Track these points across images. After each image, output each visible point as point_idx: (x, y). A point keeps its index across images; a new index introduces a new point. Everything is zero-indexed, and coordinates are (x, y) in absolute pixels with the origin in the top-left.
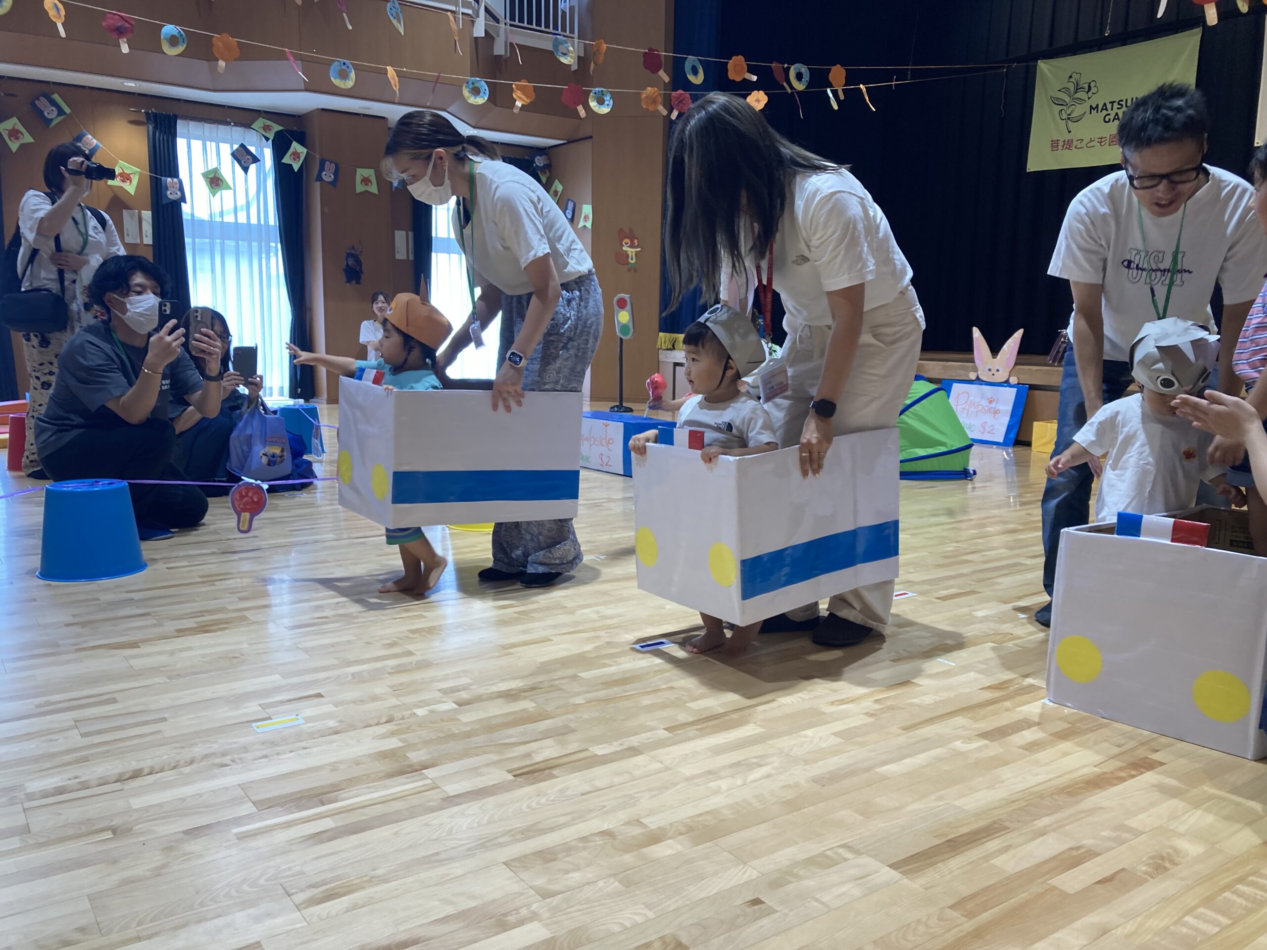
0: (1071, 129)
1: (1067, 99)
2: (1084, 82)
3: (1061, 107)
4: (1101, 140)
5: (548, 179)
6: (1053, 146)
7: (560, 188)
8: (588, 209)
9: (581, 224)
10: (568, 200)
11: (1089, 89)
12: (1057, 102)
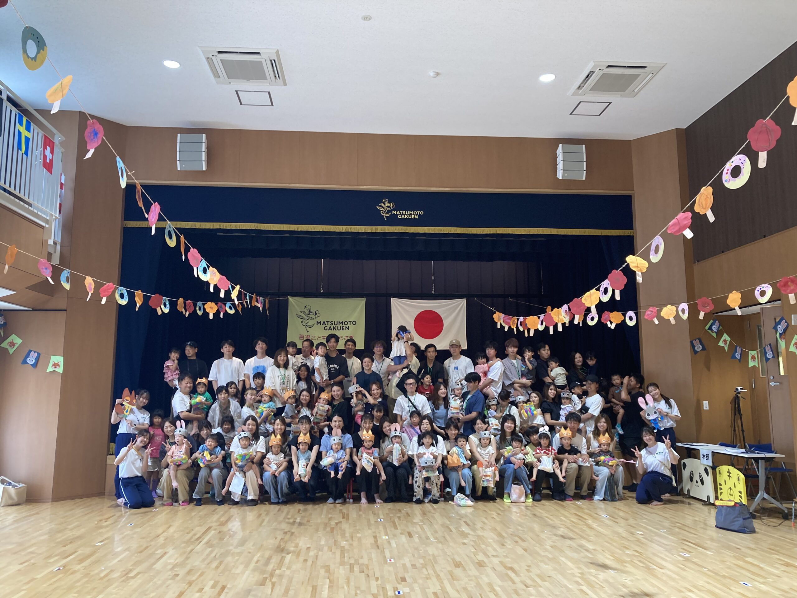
0: (308, 330)
1: (305, 317)
2: (313, 310)
3: (302, 320)
5: (4, 332)
6: (300, 337)
7: (18, 341)
8: (60, 360)
9: (50, 369)
10: (30, 351)
11: (316, 314)
12: (299, 317)
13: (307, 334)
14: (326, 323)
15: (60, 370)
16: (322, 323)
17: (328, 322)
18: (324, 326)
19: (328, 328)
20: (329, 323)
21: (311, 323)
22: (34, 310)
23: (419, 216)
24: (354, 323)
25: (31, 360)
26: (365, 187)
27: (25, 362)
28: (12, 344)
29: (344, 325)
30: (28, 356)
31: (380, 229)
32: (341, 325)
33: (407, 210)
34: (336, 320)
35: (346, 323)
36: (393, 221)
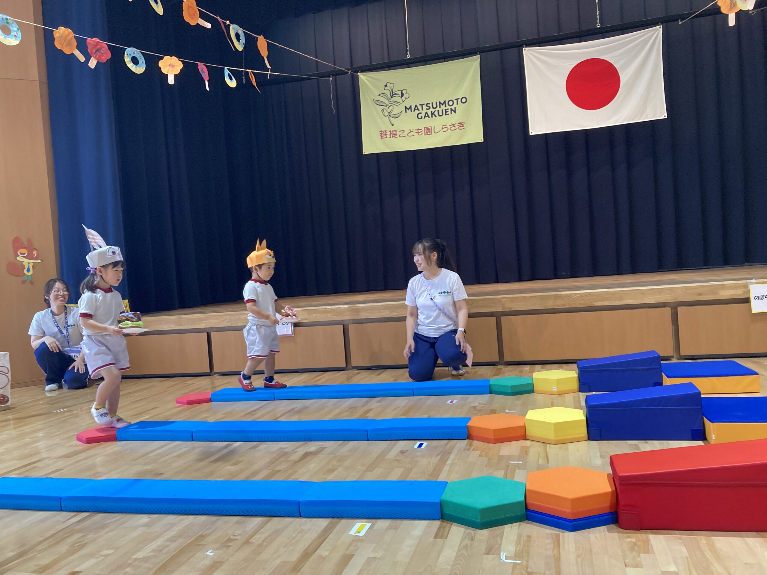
0: (393, 123)
1: (386, 102)
2: (397, 89)
3: (383, 107)
4: (418, 131)
6: (382, 135)
11: (402, 95)
12: (379, 103)
16: (413, 109)
17: (422, 105)
18: (417, 112)
19: (423, 115)
20: (425, 107)
24: (464, 100)
29: (448, 107)
32: (443, 107)
35: (451, 103)
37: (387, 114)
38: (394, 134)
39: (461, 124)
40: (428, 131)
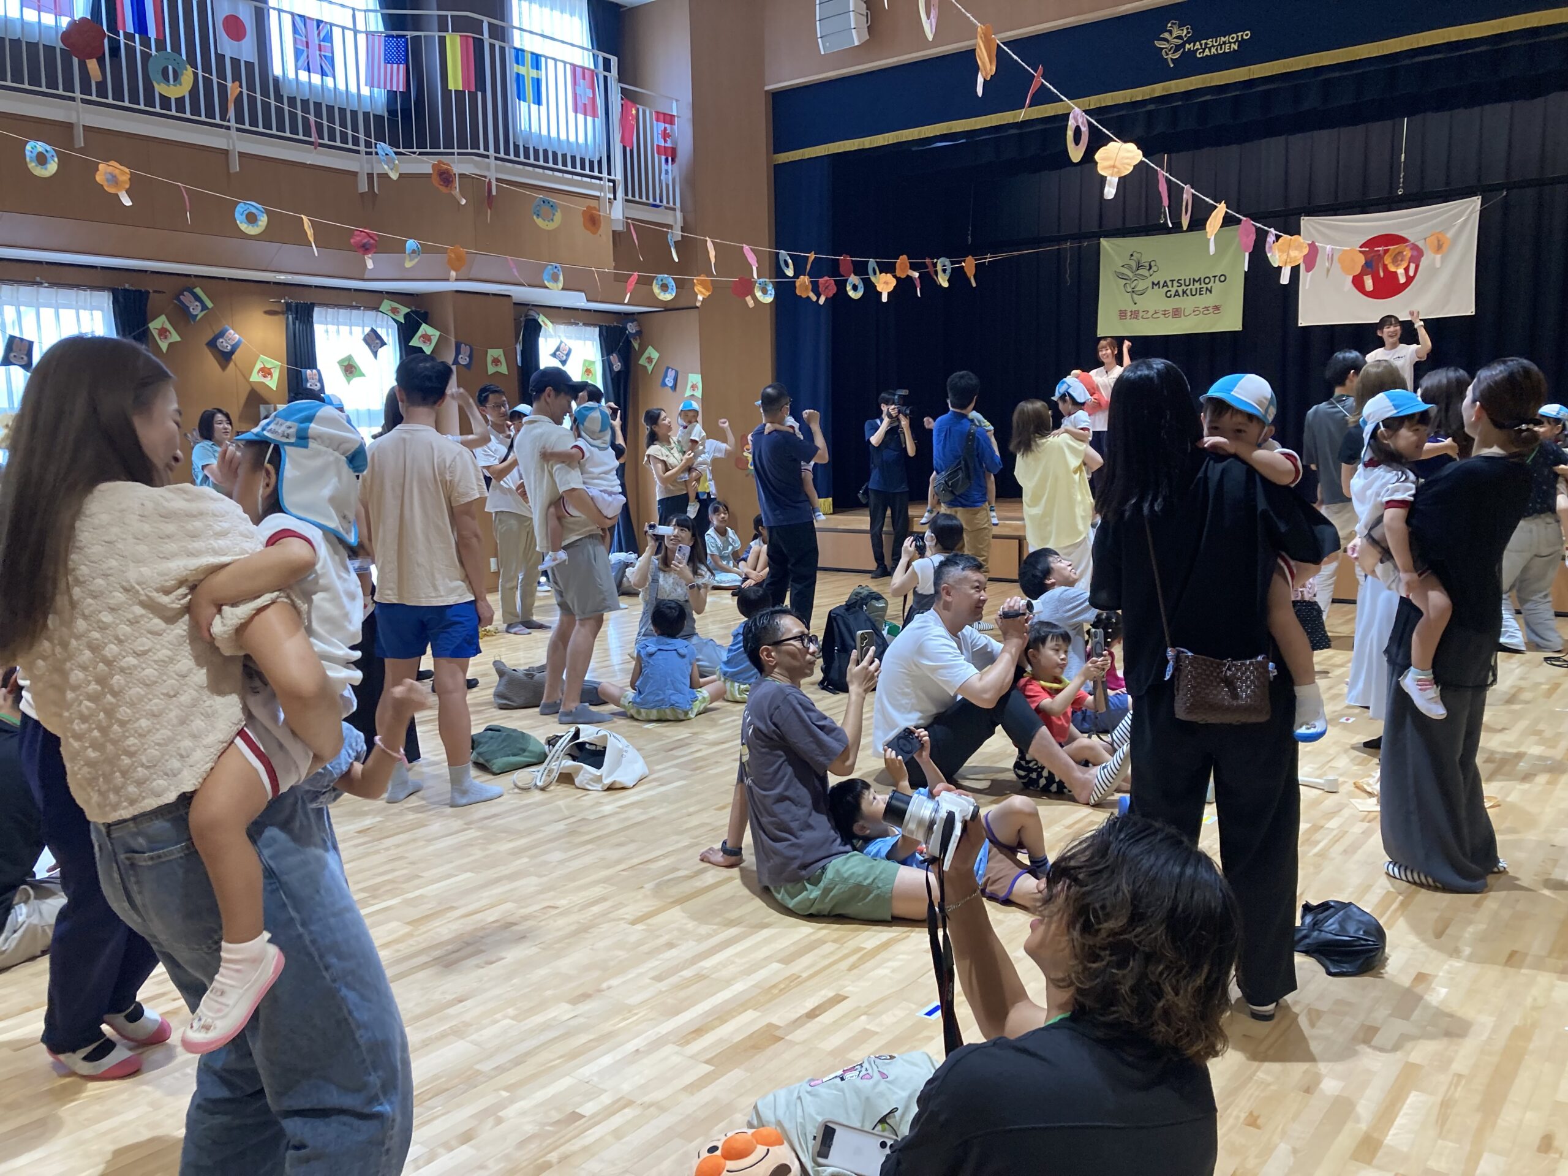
0: (1136, 301)
1: (1131, 275)
2: (1145, 260)
3: (1125, 281)
4: (1165, 313)
5: (640, 345)
6: (1121, 316)
7: (655, 355)
8: (696, 379)
9: (688, 393)
10: (668, 368)
11: (1150, 267)
12: (1121, 276)
13: (1134, 308)
14: (1170, 284)
15: (699, 393)
16: (1161, 284)
17: (1172, 281)
18: (1166, 289)
19: (1173, 293)
20: (1175, 284)
21: (1141, 285)
22: (666, 310)
23: (1242, 43)
24: (1222, 278)
25: (669, 382)
26: (1129, 6)
27: (664, 384)
28: (650, 360)
29: (1203, 285)
30: (666, 376)
31: (1158, 89)
32: (1197, 285)
33: (1216, 36)
34: (1186, 275)
35: (1207, 280)
36: (1189, 65)
37: (1129, 290)
38: (1135, 314)
39: (1217, 308)
40: (1177, 313)
